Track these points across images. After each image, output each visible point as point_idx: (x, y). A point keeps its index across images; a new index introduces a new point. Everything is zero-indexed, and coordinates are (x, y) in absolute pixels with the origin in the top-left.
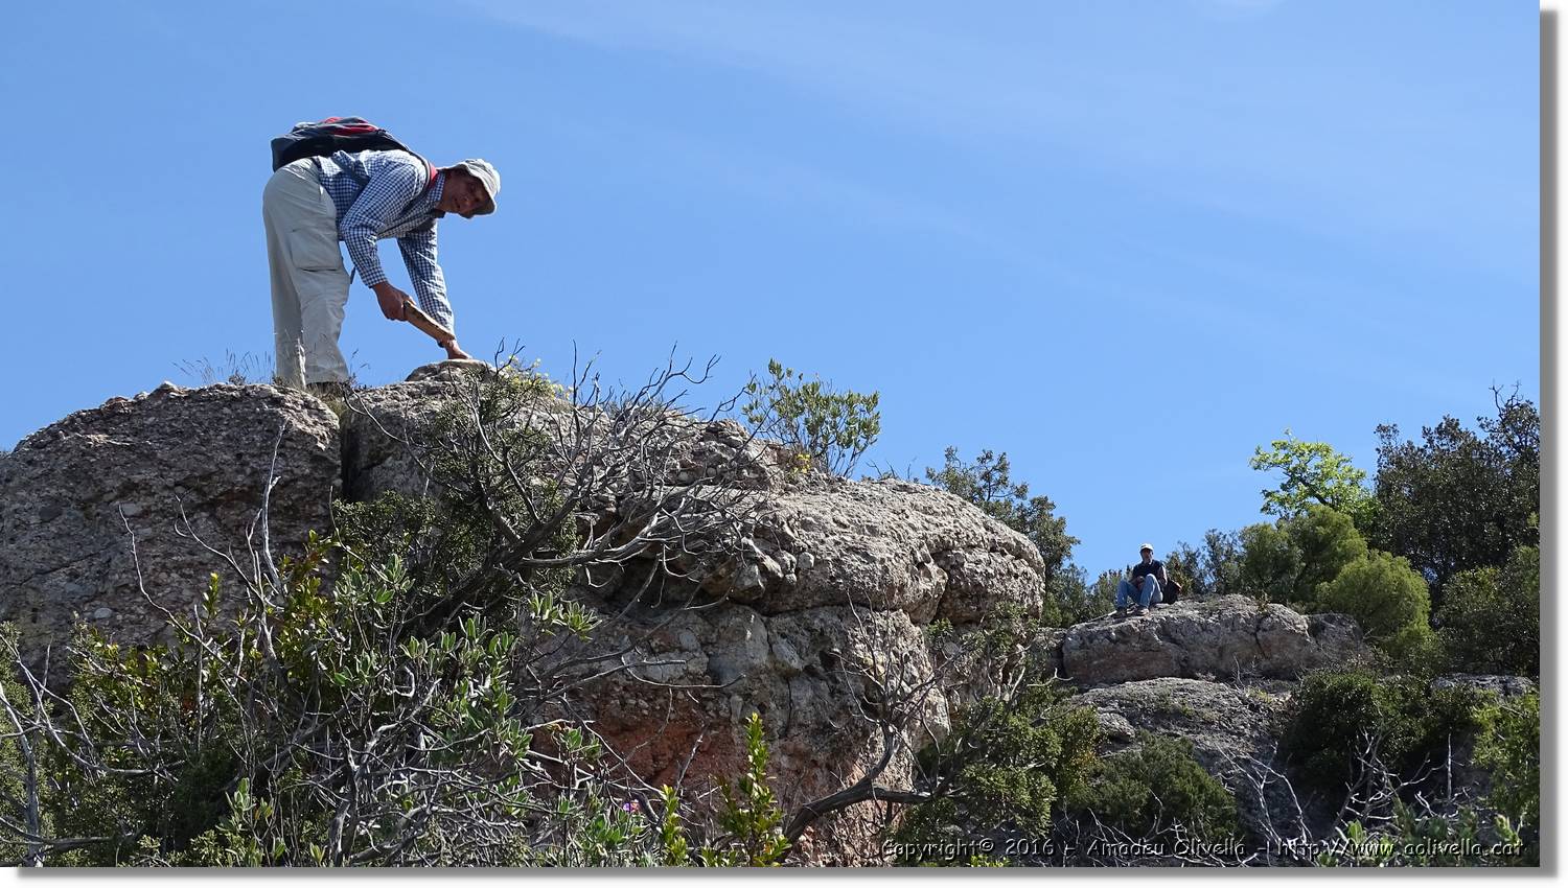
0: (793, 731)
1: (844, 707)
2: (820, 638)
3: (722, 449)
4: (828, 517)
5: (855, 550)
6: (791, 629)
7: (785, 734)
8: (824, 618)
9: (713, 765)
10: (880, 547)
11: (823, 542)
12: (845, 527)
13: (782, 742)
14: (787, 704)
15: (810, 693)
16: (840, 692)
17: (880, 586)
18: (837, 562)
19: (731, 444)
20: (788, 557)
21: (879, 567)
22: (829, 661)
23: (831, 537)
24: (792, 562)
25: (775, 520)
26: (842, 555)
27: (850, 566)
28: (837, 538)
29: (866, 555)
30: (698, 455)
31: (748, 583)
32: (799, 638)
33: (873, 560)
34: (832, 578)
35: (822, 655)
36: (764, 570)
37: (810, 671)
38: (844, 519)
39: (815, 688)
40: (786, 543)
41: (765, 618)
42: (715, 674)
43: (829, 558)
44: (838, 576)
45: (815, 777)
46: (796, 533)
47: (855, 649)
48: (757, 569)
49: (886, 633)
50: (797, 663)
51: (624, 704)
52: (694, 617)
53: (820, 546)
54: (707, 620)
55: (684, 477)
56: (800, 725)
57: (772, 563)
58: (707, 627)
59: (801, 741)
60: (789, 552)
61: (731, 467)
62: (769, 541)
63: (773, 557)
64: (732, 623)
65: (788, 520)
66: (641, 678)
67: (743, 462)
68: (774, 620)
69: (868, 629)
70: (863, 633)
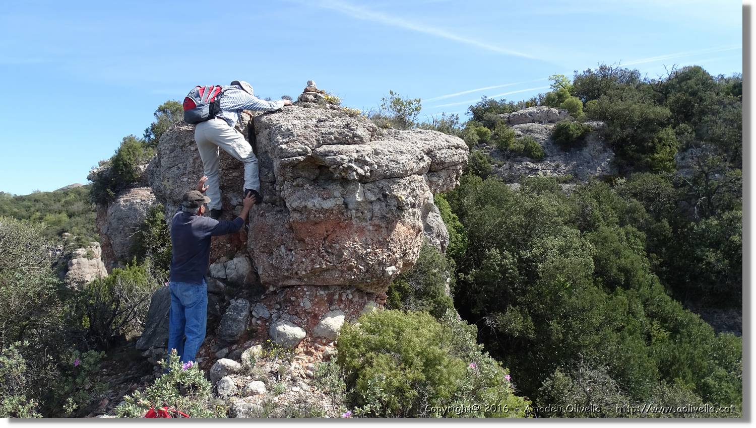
0: (374, 219)
1: (390, 210)
2: (382, 190)
3: (348, 132)
4: (386, 150)
5: (393, 161)
6: (372, 188)
7: (371, 219)
8: (384, 183)
9: (346, 232)
10: (403, 159)
11: (383, 159)
12: (391, 152)
13: (370, 222)
14: (371, 211)
15: (379, 207)
16: (389, 205)
17: (402, 171)
18: (387, 166)
19: (351, 130)
20: (367, 168)
21: (401, 165)
22: (385, 196)
23: (386, 157)
24: (368, 169)
25: (362, 156)
26: (389, 163)
27: (391, 167)
28: (387, 157)
29: (397, 162)
30: (340, 134)
31: (352, 178)
32: (374, 190)
33: (399, 163)
34: (385, 171)
35: (383, 194)
36: (357, 173)
37: (379, 199)
38: (391, 150)
39: (380, 205)
40: (366, 163)
41: (363, 185)
42: (346, 205)
43: (384, 165)
44: (387, 170)
45: (382, 231)
46: (372, 158)
47: (394, 192)
48: (355, 173)
49: (405, 185)
50: (373, 199)
51: (315, 216)
52: (339, 186)
53: (382, 161)
54: (343, 187)
55: (335, 141)
56: (376, 217)
57: (360, 171)
58: (343, 189)
59: (377, 221)
60: (368, 165)
61: (350, 137)
62: (360, 162)
63: (361, 168)
64: (351, 188)
65: (368, 155)
66: (320, 208)
67: (355, 136)
68: (366, 185)
69: (399, 185)
70: (397, 186)
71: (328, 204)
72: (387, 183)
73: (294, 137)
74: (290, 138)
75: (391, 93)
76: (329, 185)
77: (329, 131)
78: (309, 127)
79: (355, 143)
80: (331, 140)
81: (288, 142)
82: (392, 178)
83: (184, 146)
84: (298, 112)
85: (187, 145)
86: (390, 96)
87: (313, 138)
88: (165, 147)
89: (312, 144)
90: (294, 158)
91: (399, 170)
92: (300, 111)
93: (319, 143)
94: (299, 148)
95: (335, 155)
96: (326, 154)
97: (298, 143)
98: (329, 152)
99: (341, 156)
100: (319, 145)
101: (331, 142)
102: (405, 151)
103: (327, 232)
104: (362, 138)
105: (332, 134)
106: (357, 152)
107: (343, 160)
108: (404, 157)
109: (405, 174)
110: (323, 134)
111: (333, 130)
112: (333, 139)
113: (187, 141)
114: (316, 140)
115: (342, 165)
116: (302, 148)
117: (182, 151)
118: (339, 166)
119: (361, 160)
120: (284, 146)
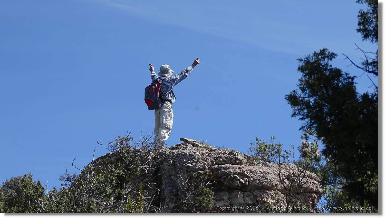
2: (255, 197)
3: (232, 156)
4: (258, 170)
6: (249, 195)
8: (256, 192)
17: (270, 185)
18: (259, 180)
21: (269, 181)
23: (258, 175)
24: (247, 180)
27: (262, 181)
30: (226, 158)
31: (236, 185)
32: (251, 197)
33: (267, 179)
35: (256, 200)
36: (240, 182)
38: (261, 171)
40: (245, 176)
41: (243, 193)
42: (231, 205)
44: (259, 183)
46: (249, 174)
47: (264, 199)
49: (272, 196)
50: (250, 202)
52: (226, 193)
53: (255, 176)
54: (230, 193)
55: (223, 163)
61: (234, 160)
63: (242, 179)
64: (235, 194)
65: (246, 171)
67: (237, 159)
69: (267, 195)
71: (220, 204)
72: (259, 192)
73: (196, 159)
74: (193, 160)
76: (219, 193)
77: (219, 156)
78: (205, 154)
79: (237, 164)
80: (221, 161)
81: (192, 163)
89: (208, 164)
91: (267, 183)
96: (219, 169)
100: (213, 165)
104: (241, 161)
105: (221, 158)
106: (239, 168)
107: (230, 172)
108: (270, 175)
109: (272, 187)
110: (215, 158)
111: (222, 155)
115: (230, 176)
116: (202, 166)
119: (242, 173)
120: (190, 165)
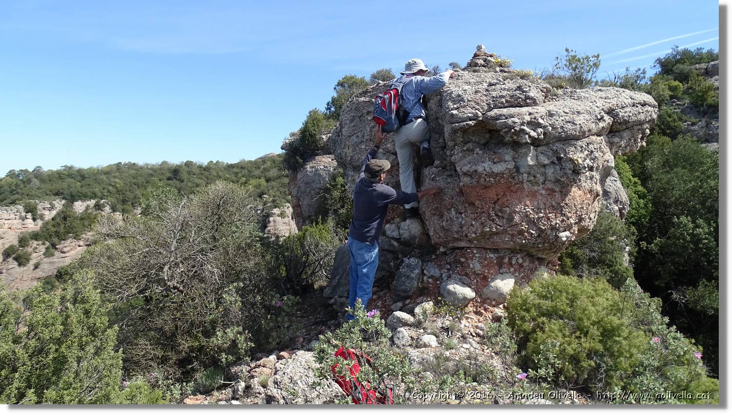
0: (547, 182)
1: (565, 173)
2: (556, 152)
3: (520, 94)
4: (561, 111)
5: (569, 122)
6: (545, 151)
7: (543, 183)
8: (558, 145)
9: (517, 196)
10: (580, 120)
11: (557, 120)
12: (567, 113)
13: (543, 186)
14: (544, 174)
15: (552, 170)
16: (563, 169)
17: (579, 132)
18: (562, 127)
19: (523, 92)
20: (540, 130)
21: (578, 126)
22: (560, 159)
23: (561, 118)
24: (541, 132)
25: (535, 118)
26: (564, 124)
27: (566, 128)
28: (563, 118)
29: (573, 123)
30: (512, 97)
31: (524, 141)
32: (548, 153)
33: (576, 125)
34: (560, 133)
35: (557, 157)
36: (530, 136)
37: (553, 163)
38: (567, 111)
39: (554, 168)
40: (539, 125)
41: (535, 148)
42: (517, 168)
43: (559, 126)
44: (562, 132)
45: (555, 195)
46: (545, 120)
47: (569, 155)
48: (527, 136)
49: (582, 147)
50: (546, 162)
51: (485, 180)
52: (510, 150)
53: (556, 122)
54: (514, 150)
55: (506, 105)
56: (549, 180)
57: (533, 134)
58: (515, 153)
59: (550, 185)
60: (541, 128)
61: (522, 100)
62: (533, 125)
63: (534, 131)
64: (523, 151)
65: (541, 117)
66: (491, 172)
67: (528, 97)
68: (539, 149)
69: (575, 147)
70: (573, 149)
71: (499, 168)
72: (562, 146)
73: (464, 102)
74: (461, 104)
75: (567, 50)
76: (500, 149)
77: (501, 94)
78: (480, 92)
79: (527, 105)
80: (502, 103)
81: (459, 108)
82: (568, 140)
83: (362, 116)
84: (468, 77)
85: (364, 115)
86: (566, 53)
87: (484, 102)
88: (346, 118)
89: (482, 108)
90: (465, 123)
91: (575, 131)
92: (470, 77)
93: (490, 107)
94: (470, 113)
95: (506, 118)
96: (497, 118)
97: (468, 108)
98: (501, 115)
99: (513, 119)
100: (490, 109)
101: (502, 106)
102: (582, 111)
103: (497, 196)
104: (535, 99)
105: (503, 97)
106: (530, 114)
107: (515, 123)
108: (581, 117)
109: (583, 135)
110: (494, 97)
111: (504, 93)
112: (504, 102)
113: (365, 111)
114: (486, 104)
115: (513, 129)
116: (472, 113)
117: (360, 120)
118: (511, 130)
119: (534, 122)
120: (455, 112)
